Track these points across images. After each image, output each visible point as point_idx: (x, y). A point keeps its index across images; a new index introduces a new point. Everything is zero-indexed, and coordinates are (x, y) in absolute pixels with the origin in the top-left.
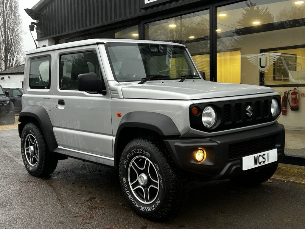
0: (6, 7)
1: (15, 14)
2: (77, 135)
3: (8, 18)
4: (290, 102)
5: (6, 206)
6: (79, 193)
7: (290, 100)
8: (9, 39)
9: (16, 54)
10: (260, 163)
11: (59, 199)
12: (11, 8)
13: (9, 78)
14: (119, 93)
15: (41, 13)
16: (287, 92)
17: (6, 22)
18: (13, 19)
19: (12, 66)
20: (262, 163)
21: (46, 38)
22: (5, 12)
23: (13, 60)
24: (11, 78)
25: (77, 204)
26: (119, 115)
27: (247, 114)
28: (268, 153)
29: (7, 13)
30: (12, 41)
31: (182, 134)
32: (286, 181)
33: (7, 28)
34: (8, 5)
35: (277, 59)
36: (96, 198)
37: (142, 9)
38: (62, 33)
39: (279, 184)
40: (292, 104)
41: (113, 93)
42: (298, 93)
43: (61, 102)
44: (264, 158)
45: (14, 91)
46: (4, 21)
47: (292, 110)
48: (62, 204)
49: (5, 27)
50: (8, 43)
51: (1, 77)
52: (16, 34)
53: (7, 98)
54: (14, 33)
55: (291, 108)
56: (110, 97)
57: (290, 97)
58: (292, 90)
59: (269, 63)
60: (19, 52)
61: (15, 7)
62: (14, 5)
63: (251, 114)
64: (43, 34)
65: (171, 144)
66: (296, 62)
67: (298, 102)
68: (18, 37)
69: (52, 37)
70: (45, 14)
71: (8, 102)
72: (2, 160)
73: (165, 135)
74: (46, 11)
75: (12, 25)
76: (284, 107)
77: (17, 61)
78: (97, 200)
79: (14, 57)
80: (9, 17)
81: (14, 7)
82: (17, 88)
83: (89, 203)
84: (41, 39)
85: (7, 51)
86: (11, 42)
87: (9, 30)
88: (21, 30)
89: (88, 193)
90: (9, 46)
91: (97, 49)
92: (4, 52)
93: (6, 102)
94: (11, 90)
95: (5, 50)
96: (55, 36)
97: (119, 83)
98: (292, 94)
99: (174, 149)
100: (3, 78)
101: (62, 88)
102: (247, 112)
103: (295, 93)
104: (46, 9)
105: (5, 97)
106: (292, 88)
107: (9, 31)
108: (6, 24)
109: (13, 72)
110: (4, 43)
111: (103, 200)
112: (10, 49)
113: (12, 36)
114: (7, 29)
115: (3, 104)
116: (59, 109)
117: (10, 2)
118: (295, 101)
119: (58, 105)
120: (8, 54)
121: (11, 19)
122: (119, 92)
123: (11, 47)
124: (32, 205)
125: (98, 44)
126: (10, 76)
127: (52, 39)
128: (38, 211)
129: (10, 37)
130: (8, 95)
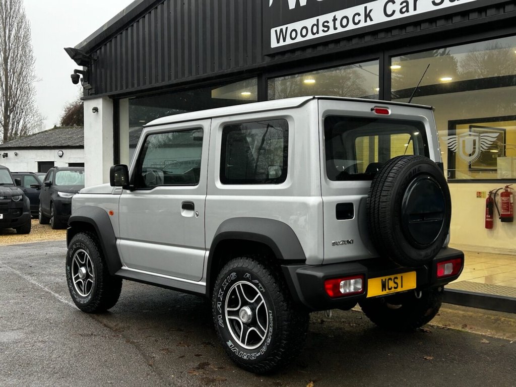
0: (9, 37)
1: (23, 47)
3: (11, 55)
4: (500, 209)
5: (68, 375)
6: (179, 355)
7: (499, 205)
8: (13, 88)
9: (23, 113)
11: (150, 364)
12: (17, 37)
13: (16, 155)
15: (91, 56)
16: (494, 192)
17: (9, 61)
18: (21, 57)
19: (16, 134)
21: (98, 95)
22: (8, 44)
23: (18, 123)
24: (18, 156)
25: (181, 372)
29: (10, 45)
30: (17, 92)
32: (512, 342)
33: (10, 70)
34: (13, 33)
35: (492, 143)
36: (209, 365)
37: (266, 55)
38: (126, 88)
39: (502, 346)
40: (502, 212)
42: (511, 193)
45: (25, 176)
46: (6, 60)
47: (502, 221)
48: (158, 374)
49: (7, 69)
50: (10, 95)
51: (2, 152)
52: (25, 81)
53: (19, 190)
54: (21, 79)
55: (500, 218)
57: (499, 199)
58: (502, 188)
59: (479, 149)
60: (29, 111)
61: (24, 36)
62: (22, 32)
64: (94, 90)
66: (505, 143)
67: (512, 208)
68: (29, 86)
69: (109, 94)
70: (98, 57)
71: (21, 197)
72: (35, 297)
74: (101, 52)
75: (19, 65)
76: (489, 216)
77: (25, 127)
78: (212, 367)
79: (20, 119)
80: (14, 52)
81: (22, 36)
82: (30, 173)
83: (201, 372)
84: (90, 96)
85: (9, 108)
86: (16, 94)
87: (14, 73)
88: (33, 75)
89: (195, 355)
90: (12, 101)
92: (3, 110)
93: (18, 197)
94: (21, 175)
95: (5, 107)
96: (114, 92)
98: (502, 195)
100: (6, 155)
103: (507, 194)
104: (101, 48)
105: (16, 188)
106: (503, 185)
107: (12, 75)
108: (9, 64)
109: (23, 145)
110: (4, 96)
111: (222, 368)
112: (14, 106)
113: (18, 84)
114: (10, 72)
115: (12, 200)
117: (16, 28)
118: (508, 207)
120: (10, 114)
121: (17, 55)
123: (16, 103)
124: (110, 374)
126: (17, 151)
127: (108, 97)
128: (122, 383)
129: (15, 85)
130: (20, 185)
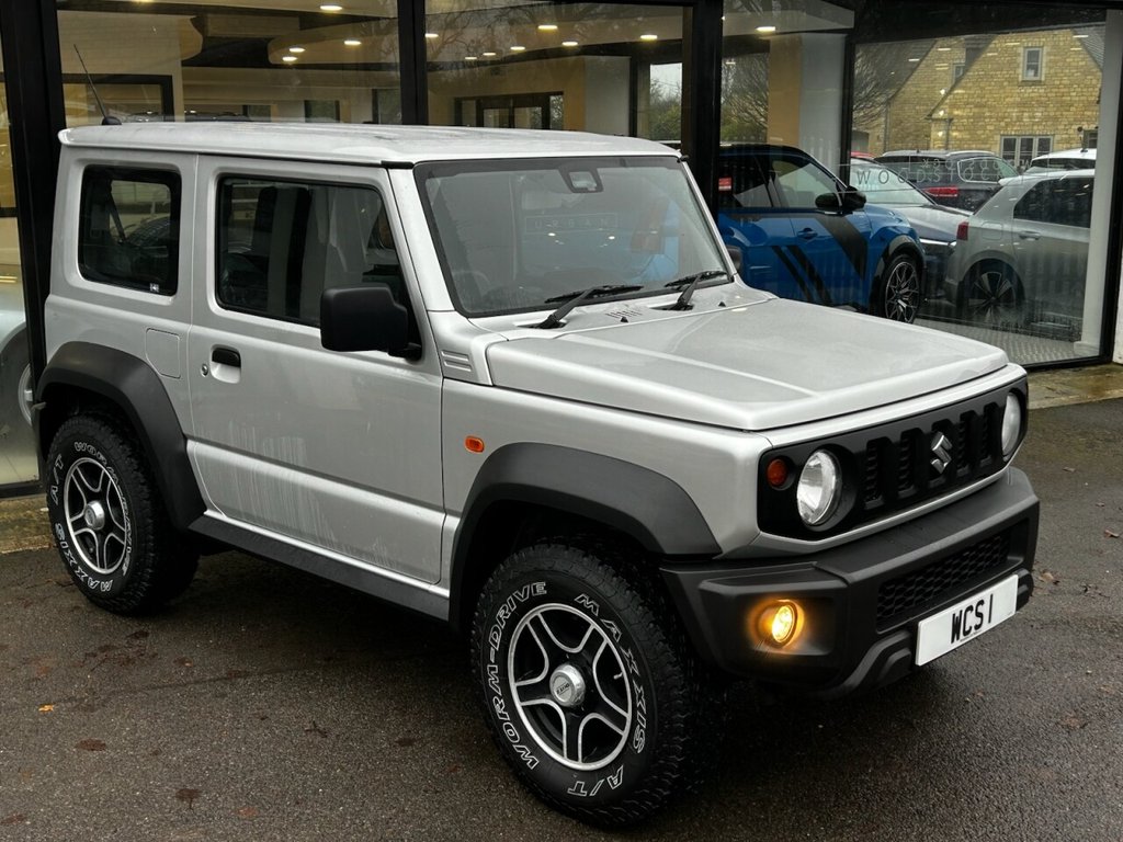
2: (293, 487)
10: (966, 633)
14: (476, 363)
20: (973, 630)
26: (475, 445)
27: (932, 466)
28: (992, 596)
31: (726, 549)
41: (449, 361)
43: (227, 357)
44: (979, 615)
56: (436, 374)
63: (943, 462)
65: (686, 586)
73: (668, 551)
91: (384, 186)
97: (471, 320)
99: (696, 602)
101: (225, 302)
102: (934, 455)
116: (213, 378)
119: (212, 363)
122: (475, 359)
125: (388, 166)
